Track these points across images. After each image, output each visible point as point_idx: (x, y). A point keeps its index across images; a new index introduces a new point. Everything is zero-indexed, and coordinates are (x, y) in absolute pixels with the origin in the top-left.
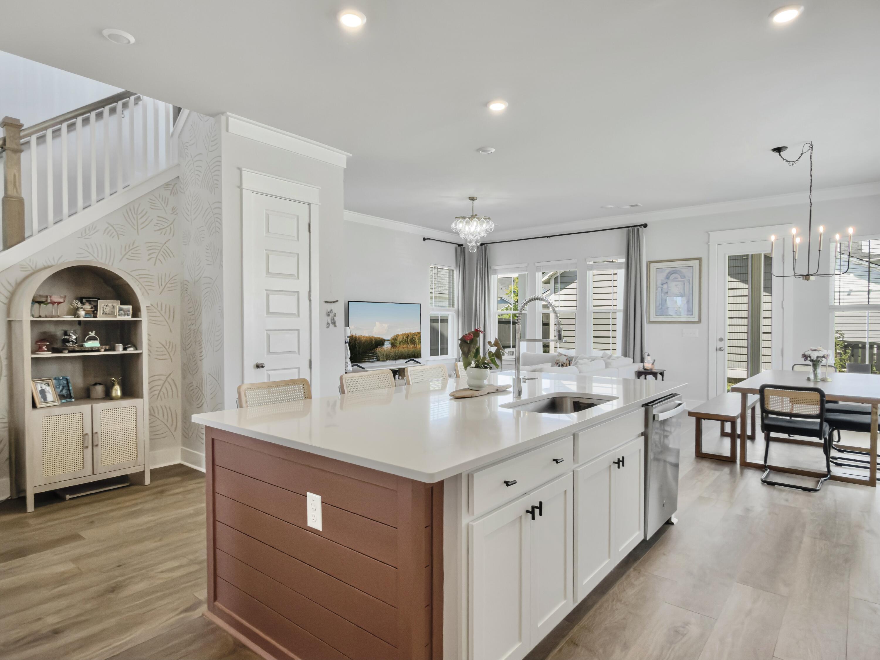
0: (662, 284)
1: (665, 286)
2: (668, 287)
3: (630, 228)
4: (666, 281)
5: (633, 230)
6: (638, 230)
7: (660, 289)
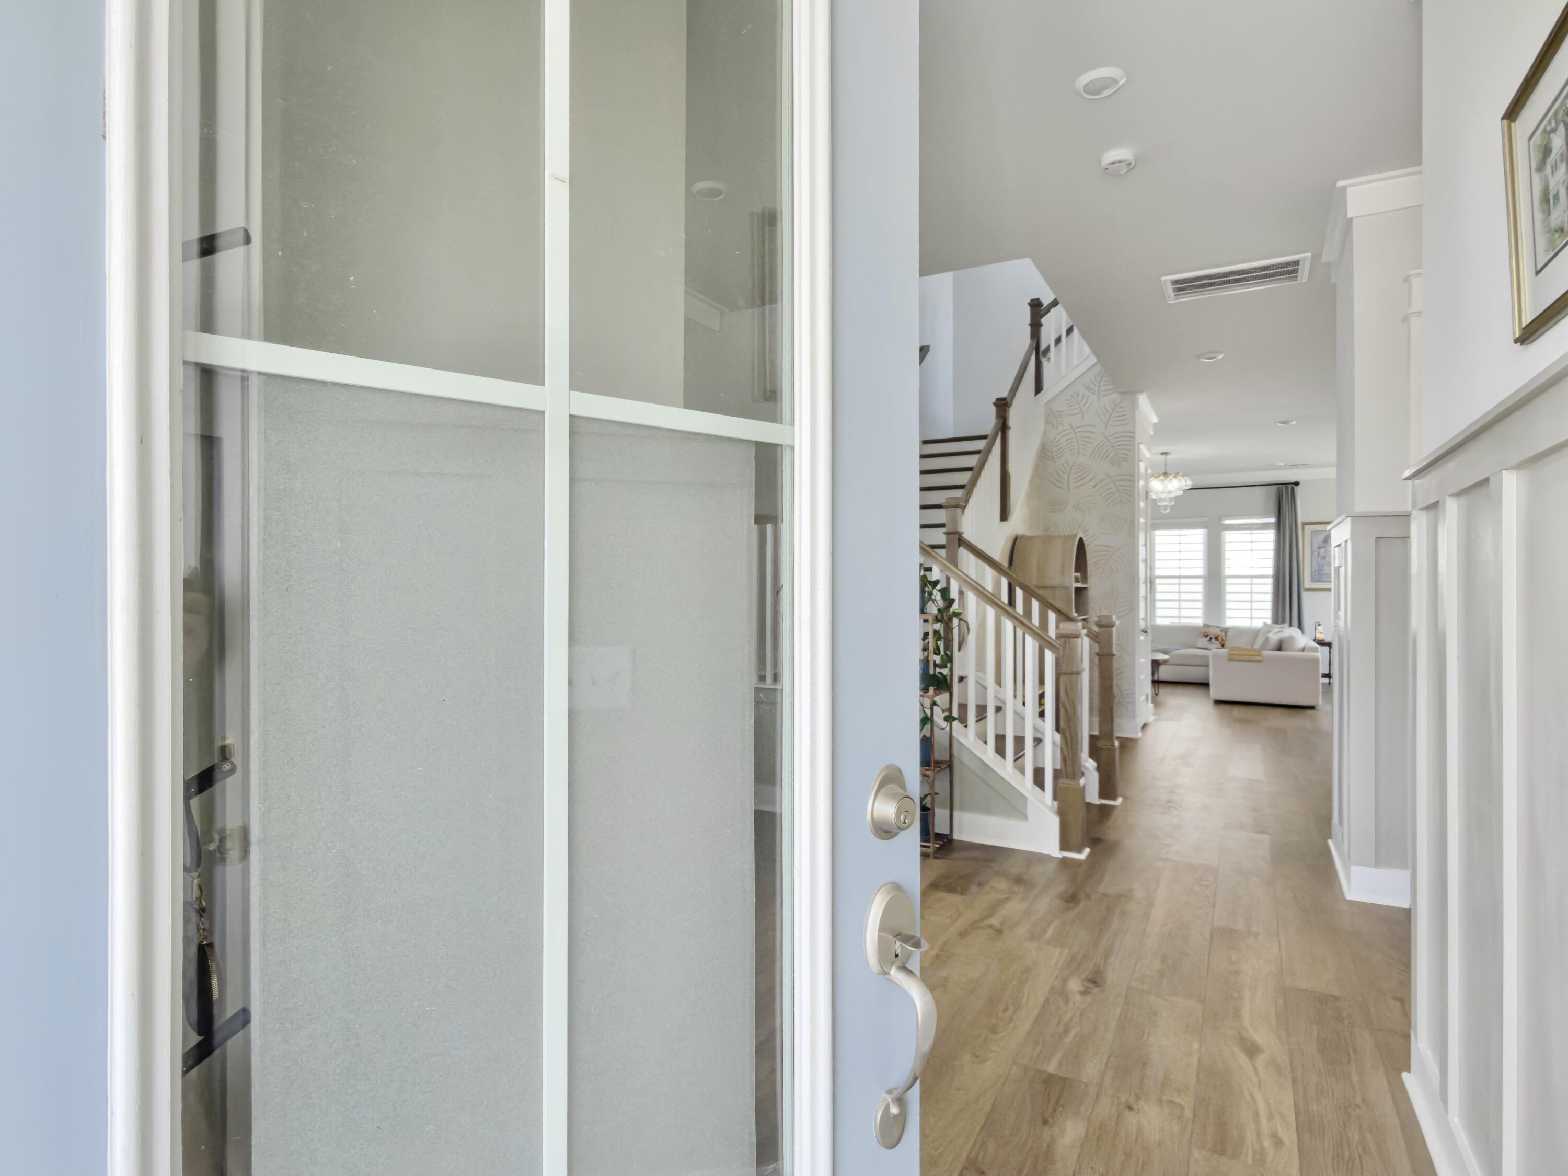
0: (1319, 548)
1: (1322, 551)
2: (1326, 551)
3: (1281, 486)
4: (1324, 544)
5: (1287, 488)
6: (1293, 490)
7: (1316, 554)
